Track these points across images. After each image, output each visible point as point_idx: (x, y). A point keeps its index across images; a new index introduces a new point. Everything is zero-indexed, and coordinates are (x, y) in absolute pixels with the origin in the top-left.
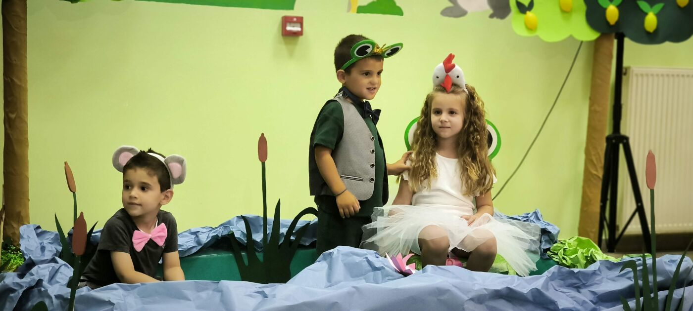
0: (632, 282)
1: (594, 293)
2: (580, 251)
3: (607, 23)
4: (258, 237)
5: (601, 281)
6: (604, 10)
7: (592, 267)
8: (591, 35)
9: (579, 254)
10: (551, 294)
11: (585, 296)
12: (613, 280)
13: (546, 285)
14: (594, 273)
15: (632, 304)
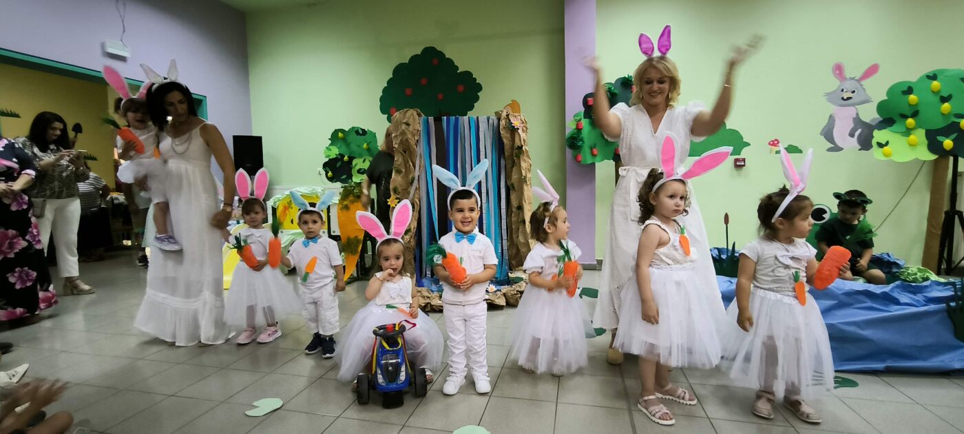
0: (953, 293)
1: (925, 296)
2: (919, 274)
3: (945, 150)
4: (724, 257)
5: (930, 291)
6: (942, 143)
7: (925, 283)
8: (933, 157)
9: (917, 276)
10: (896, 295)
11: (919, 297)
12: (939, 291)
13: (892, 290)
14: (926, 287)
15: (953, 304)
